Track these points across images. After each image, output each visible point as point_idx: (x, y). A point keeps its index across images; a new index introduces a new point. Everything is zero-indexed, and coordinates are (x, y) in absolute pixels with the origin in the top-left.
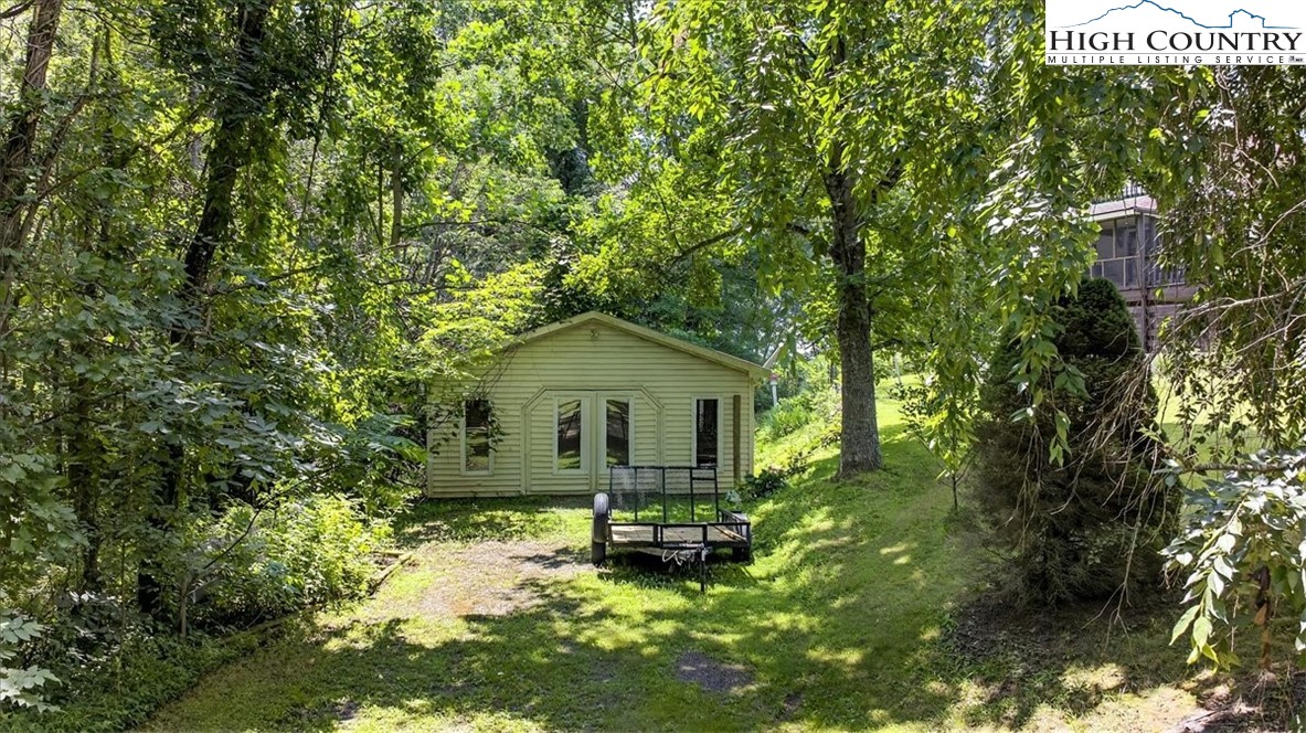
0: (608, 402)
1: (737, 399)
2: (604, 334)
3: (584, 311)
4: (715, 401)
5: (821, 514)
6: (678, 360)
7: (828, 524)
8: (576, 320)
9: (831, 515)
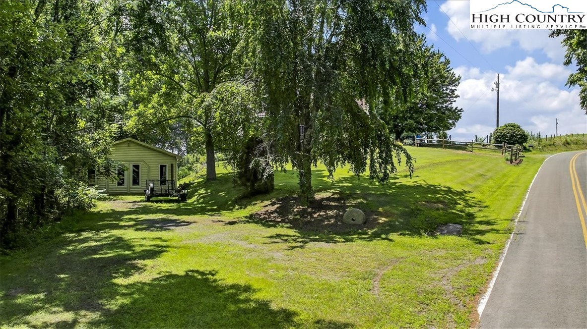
0: (133, 166)
1: (172, 165)
2: (132, 145)
3: (127, 138)
4: (165, 166)
5: (202, 190)
6: (154, 153)
7: (205, 192)
8: (124, 140)
9: (205, 190)
